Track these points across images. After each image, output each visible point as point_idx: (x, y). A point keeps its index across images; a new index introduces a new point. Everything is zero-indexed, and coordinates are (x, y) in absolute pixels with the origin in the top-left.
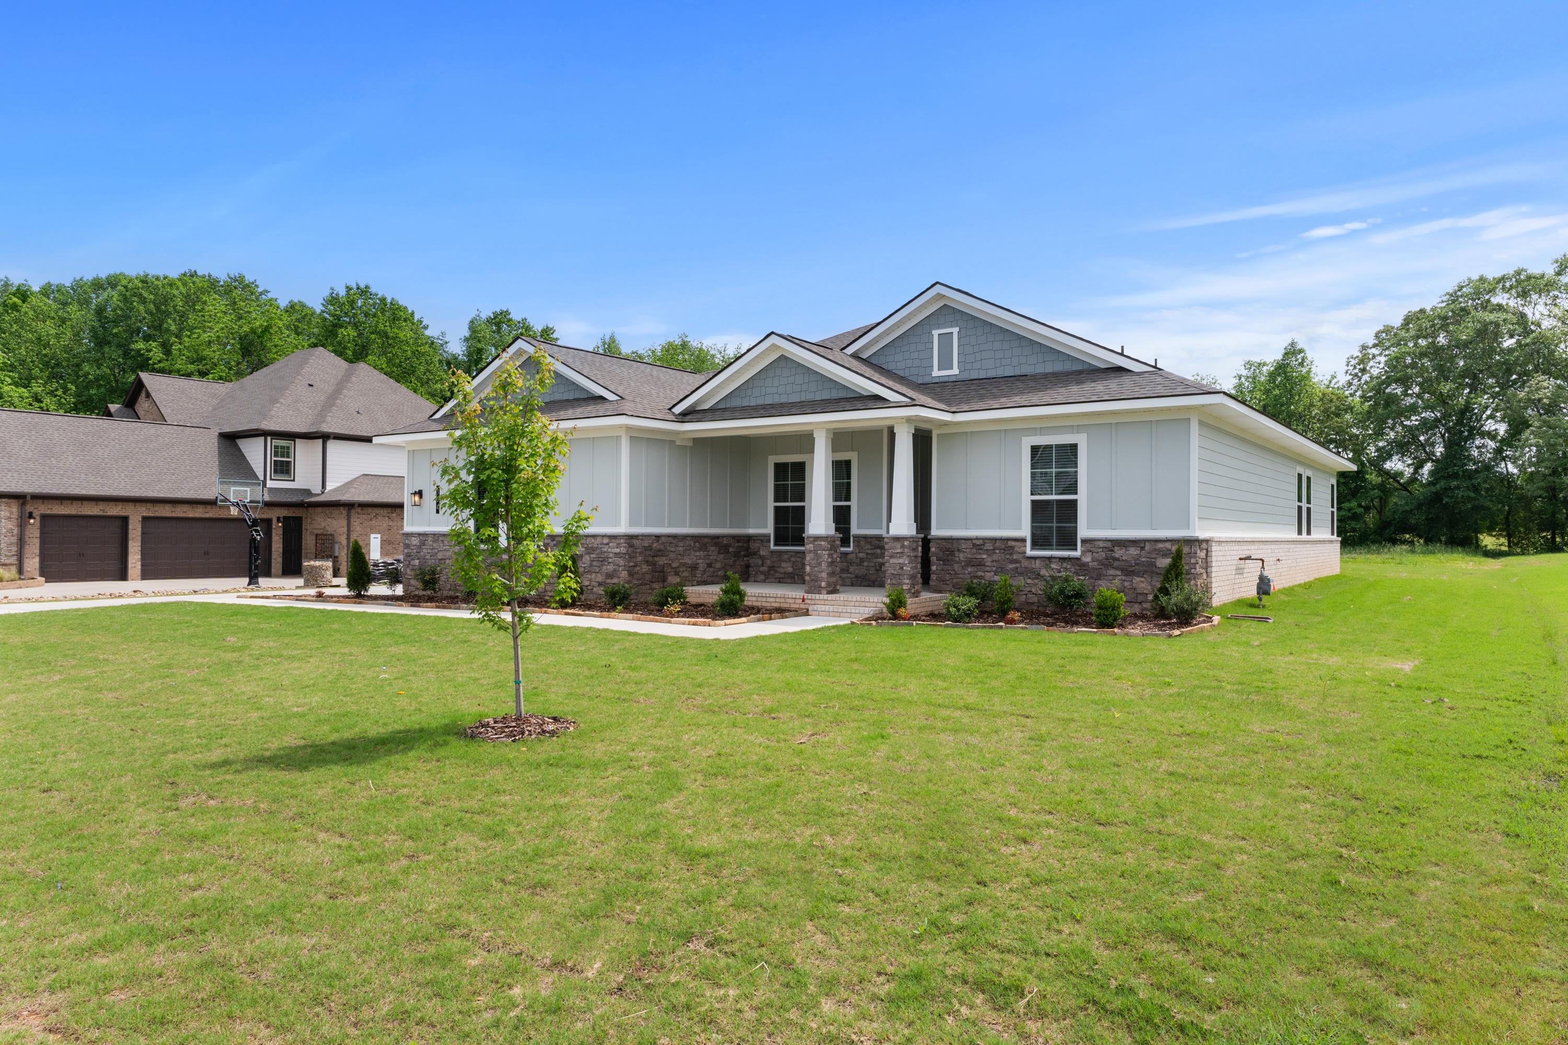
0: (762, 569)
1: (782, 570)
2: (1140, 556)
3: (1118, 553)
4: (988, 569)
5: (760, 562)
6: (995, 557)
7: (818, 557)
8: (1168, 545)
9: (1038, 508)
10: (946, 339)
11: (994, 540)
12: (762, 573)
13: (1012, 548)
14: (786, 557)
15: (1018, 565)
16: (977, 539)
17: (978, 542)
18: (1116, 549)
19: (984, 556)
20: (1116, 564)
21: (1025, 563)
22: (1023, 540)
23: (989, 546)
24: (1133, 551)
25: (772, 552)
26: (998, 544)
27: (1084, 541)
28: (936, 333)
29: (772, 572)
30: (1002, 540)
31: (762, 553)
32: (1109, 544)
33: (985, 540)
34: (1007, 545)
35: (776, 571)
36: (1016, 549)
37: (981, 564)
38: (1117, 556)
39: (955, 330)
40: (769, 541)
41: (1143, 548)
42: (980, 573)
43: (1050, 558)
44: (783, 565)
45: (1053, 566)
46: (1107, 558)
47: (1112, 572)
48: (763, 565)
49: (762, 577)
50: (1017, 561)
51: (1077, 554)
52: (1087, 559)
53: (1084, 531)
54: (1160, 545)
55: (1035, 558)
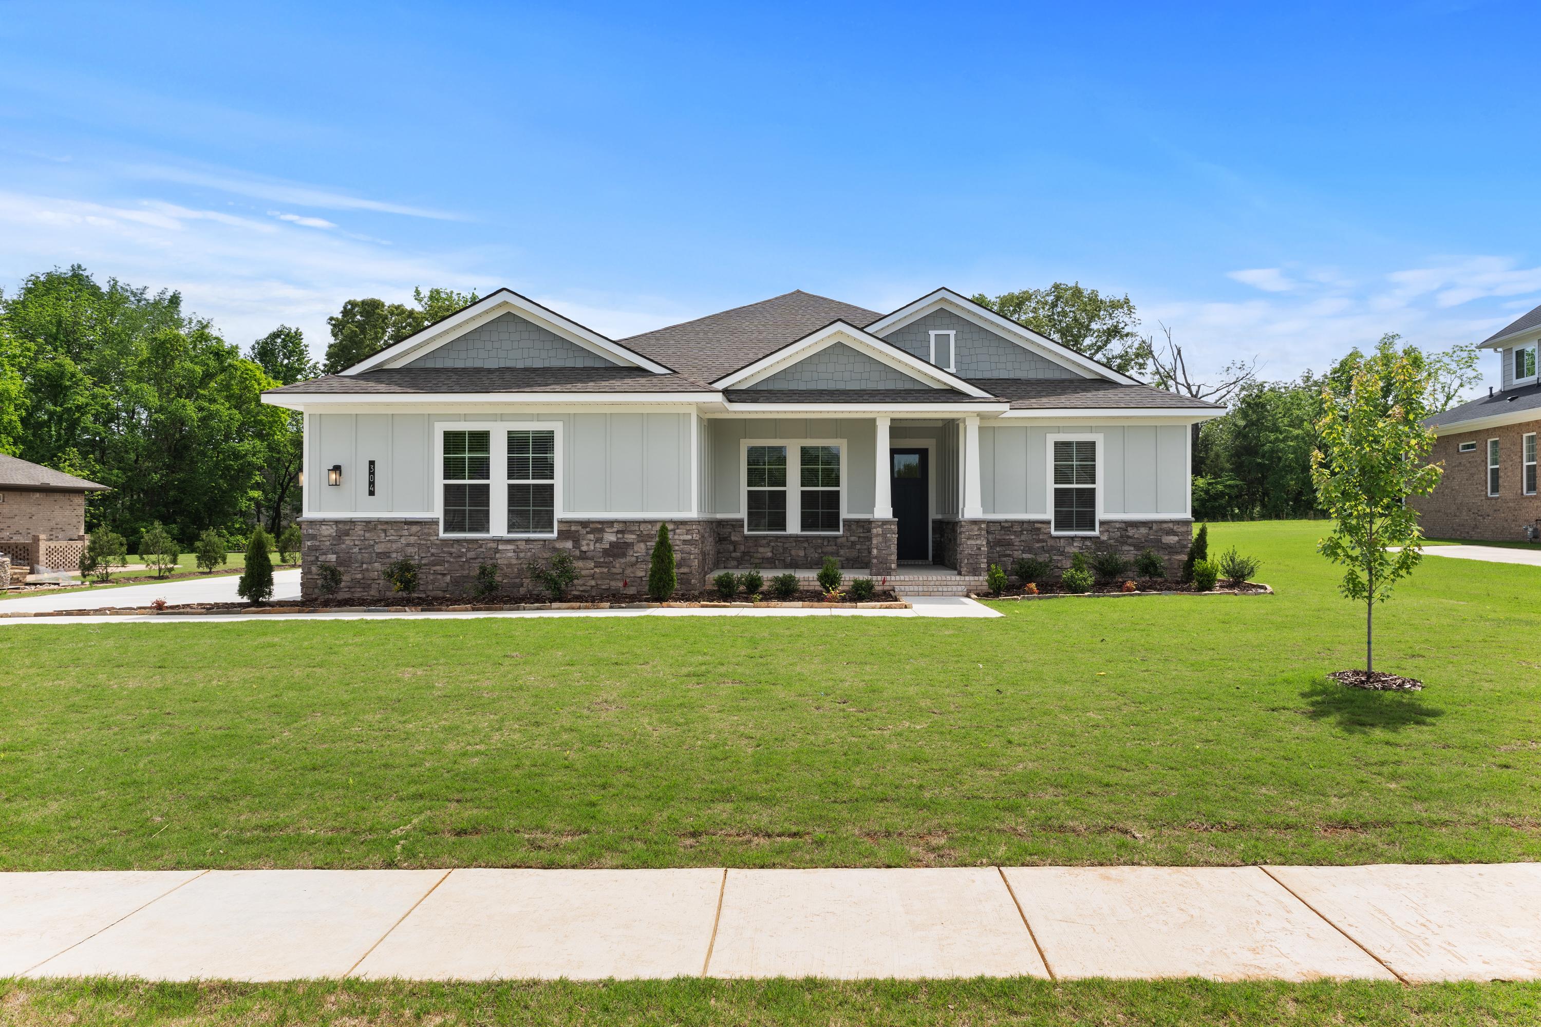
0: (734, 555)
1: (759, 555)
2: (1148, 534)
3: (1131, 532)
4: (1016, 548)
5: (731, 548)
6: (1023, 538)
7: (886, 540)
8: (1171, 525)
9: (1061, 497)
10: (942, 341)
11: (1022, 523)
12: (734, 559)
13: (1039, 529)
14: (764, 542)
15: (1044, 544)
16: (1006, 521)
17: (1006, 525)
18: (1129, 529)
19: (1013, 537)
20: (1130, 541)
21: (1051, 542)
22: (1049, 523)
23: (1017, 528)
24: (1143, 530)
25: (747, 538)
26: (1025, 526)
27: (1102, 523)
28: (932, 333)
29: (747, 558)
30: (1030, 522)
31: (733, 538)
32: (1123, 525)
33: (1013, 523)
34: (1034, 528)
35: (751, 557)
36: (1043, 530)
37: (1010, 544)
38: (1130, 534)
39: (952, 333)
40: (743, 526)
41: (1151, 528)
42: (1008, 552)
43: (1073, 538)
44: (761, 550)
45: (1075, 544)
46: (1122, 537)
47: (1126, 548)
48: (735, 551)
49: (735, 563)
50: (1043, 541)
51: (1096, 533)
52: (1104, 538)
53: (1101, 513)
54: (1165, 526)
55: (1059, 538)
